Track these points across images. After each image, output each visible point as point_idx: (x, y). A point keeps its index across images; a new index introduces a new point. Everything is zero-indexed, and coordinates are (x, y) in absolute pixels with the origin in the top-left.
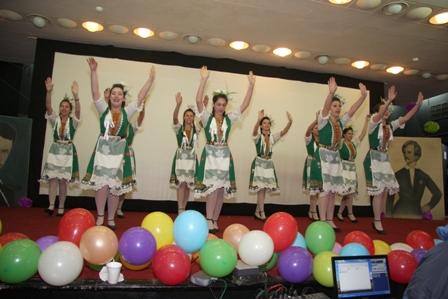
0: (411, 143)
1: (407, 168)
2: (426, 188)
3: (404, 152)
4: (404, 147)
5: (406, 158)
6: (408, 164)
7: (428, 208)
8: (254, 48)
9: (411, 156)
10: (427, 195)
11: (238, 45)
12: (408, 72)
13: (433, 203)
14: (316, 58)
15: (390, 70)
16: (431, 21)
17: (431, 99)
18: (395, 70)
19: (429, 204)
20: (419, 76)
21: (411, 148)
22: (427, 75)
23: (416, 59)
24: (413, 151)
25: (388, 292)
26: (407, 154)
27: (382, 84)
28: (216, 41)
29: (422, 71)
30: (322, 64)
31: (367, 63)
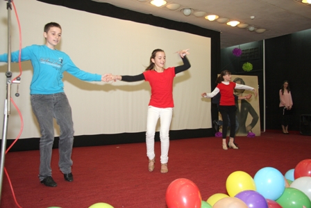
2: (249, 114)
7: (250, 128)
10: (250, 118)
12: (242, 26)
13: (253, 124)
14: (182, 10)
15: (229, 24)
17: (241, 45)
18: (233, 24)
19: (251, 125)
20: (246, 29)
22: (252, 29)
23: (253, 17)
27: (219, 33)
29: (250, 25)
30: (186, 16)
31: (218, 17)
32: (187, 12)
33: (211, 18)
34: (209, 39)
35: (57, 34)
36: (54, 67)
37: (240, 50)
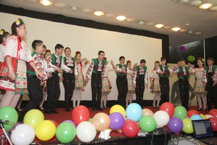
8: (107, 15)
11: (99, 14)
12: (182, 30)
14: (138, 22)
15: (173, 29)
16: (200, 7)
18: (176, 29)
20: (186, 33)
22: (191, 32)
23: (188, 24)
25: (213, 135)
27: (168, 36)
28: (86, 10)
29: (188, 30)
30: (141, 25)
31: (163, 26)
32: (142, 23)
33: (159, 26)
34: (161, 40)
37: (184, 47)
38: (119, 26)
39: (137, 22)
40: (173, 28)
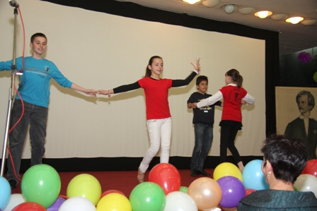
0: (304, 93)
1: (302, 117)
3: (298, 102)
4: (298, 97)
5: (300, 108)
6: (302, 114)
9: (305, 106)
12: (307, 22)
14: (223, 7)
15: (288, 20)
18: (295, 20)
21: (304, 98)
24: (307, 102)
26: (301, 104)
27: (278, 33)
30: (228, 12)
31: (271, 13)
32: (230, 9)
33: (263, 14)
35: (41, 42)
36: (39, 75)
37: (308, 54)
38: (185, 15)
39: (221, 7)
40: (289, 17)
